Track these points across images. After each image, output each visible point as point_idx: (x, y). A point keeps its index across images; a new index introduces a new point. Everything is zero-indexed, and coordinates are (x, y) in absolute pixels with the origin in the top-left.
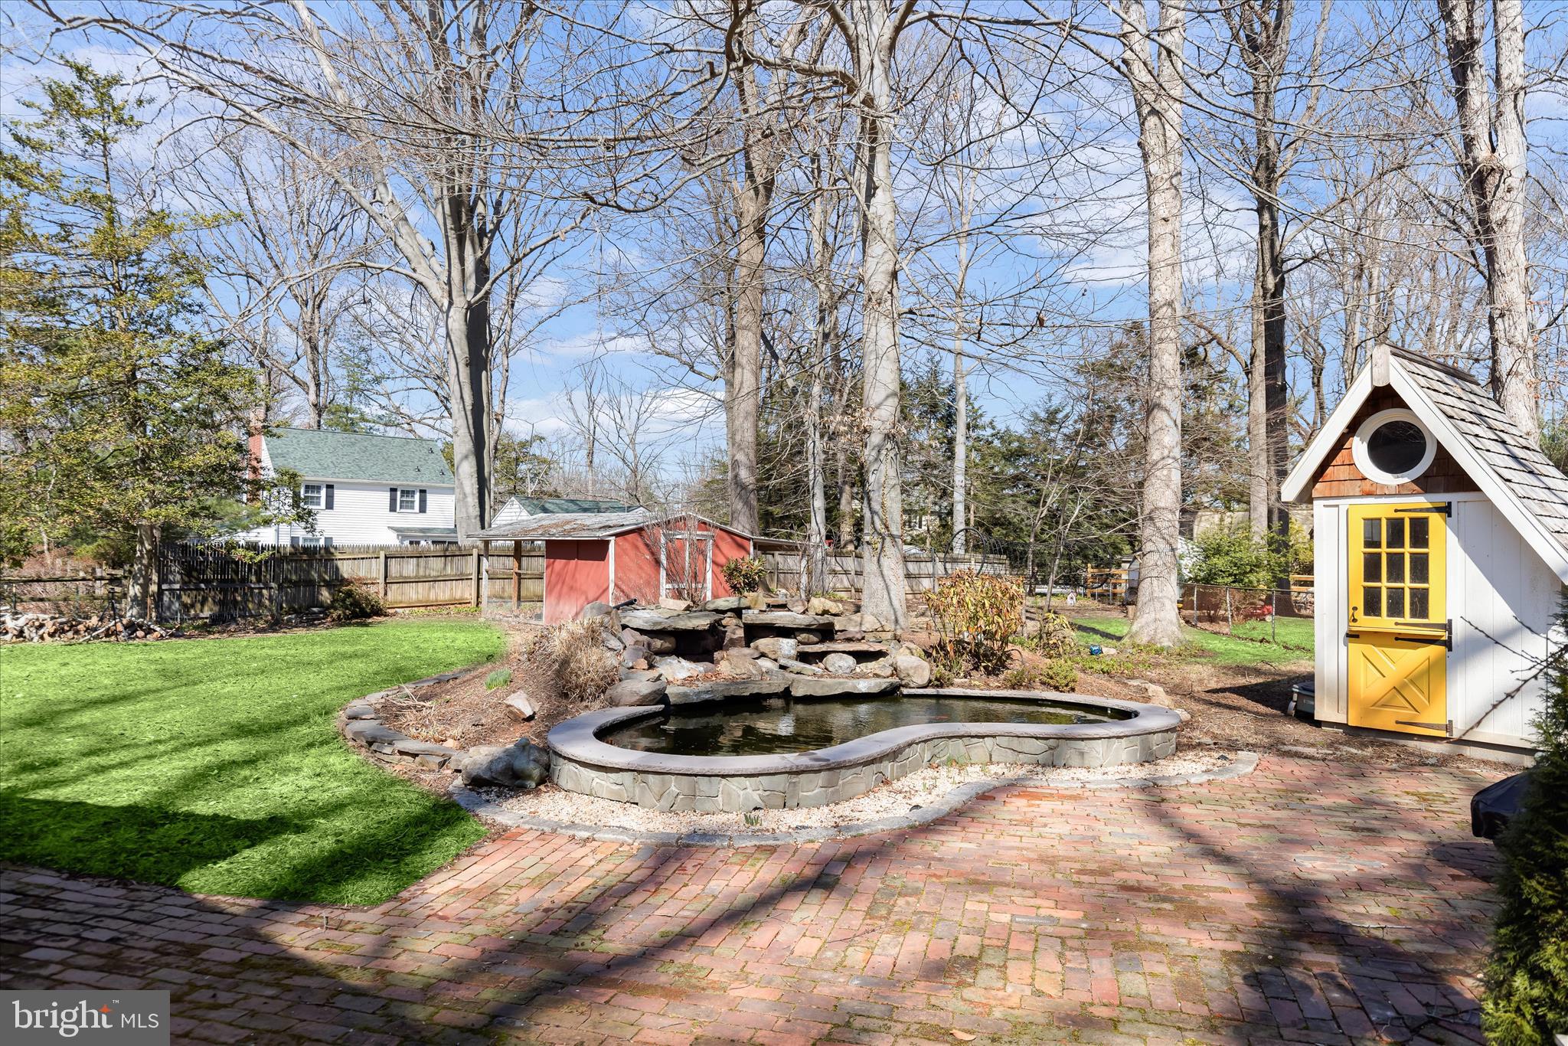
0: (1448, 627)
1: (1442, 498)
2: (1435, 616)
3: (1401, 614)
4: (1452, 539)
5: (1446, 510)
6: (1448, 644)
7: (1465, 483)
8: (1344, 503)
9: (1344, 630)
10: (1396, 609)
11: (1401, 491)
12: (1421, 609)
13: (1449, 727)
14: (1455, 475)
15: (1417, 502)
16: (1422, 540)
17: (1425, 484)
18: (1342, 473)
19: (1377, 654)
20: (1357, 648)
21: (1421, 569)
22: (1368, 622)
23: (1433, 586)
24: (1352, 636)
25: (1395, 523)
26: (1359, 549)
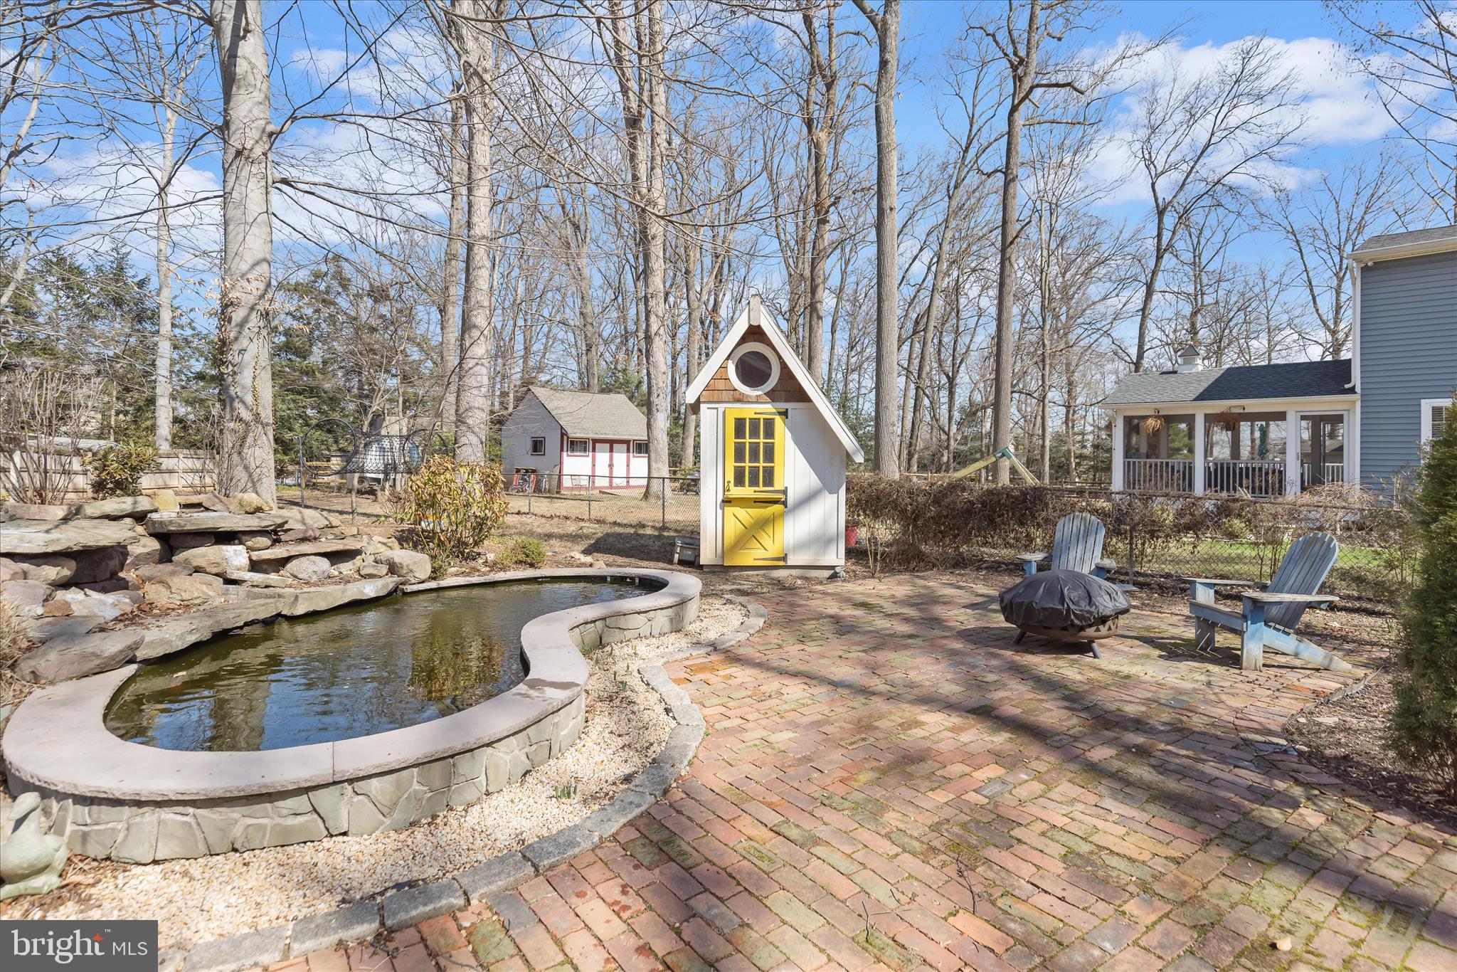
0: (785, 492)
1: (783, 406)
2: (778, 485)
3: (757, 484)
4: (788, 435)
5: (784, 414)
6: (785, 503)
7: (800, 395)
8: (721, 407)
9: (720, 498)
10: (754, 482)
11: (758, 400)
12: (769, 480)
13: (784, 558)
14: (790, 391)
15: (768, 408)
16: (770, 433)
17: (773, 396)
18: (721, 385)
19: (741, 512)
20: (729, 510)
21: (770, 453)
22: (736, 492)
23: (777, 465)
24: (727, 502)
25: (755, 423)
26: (731, 440)
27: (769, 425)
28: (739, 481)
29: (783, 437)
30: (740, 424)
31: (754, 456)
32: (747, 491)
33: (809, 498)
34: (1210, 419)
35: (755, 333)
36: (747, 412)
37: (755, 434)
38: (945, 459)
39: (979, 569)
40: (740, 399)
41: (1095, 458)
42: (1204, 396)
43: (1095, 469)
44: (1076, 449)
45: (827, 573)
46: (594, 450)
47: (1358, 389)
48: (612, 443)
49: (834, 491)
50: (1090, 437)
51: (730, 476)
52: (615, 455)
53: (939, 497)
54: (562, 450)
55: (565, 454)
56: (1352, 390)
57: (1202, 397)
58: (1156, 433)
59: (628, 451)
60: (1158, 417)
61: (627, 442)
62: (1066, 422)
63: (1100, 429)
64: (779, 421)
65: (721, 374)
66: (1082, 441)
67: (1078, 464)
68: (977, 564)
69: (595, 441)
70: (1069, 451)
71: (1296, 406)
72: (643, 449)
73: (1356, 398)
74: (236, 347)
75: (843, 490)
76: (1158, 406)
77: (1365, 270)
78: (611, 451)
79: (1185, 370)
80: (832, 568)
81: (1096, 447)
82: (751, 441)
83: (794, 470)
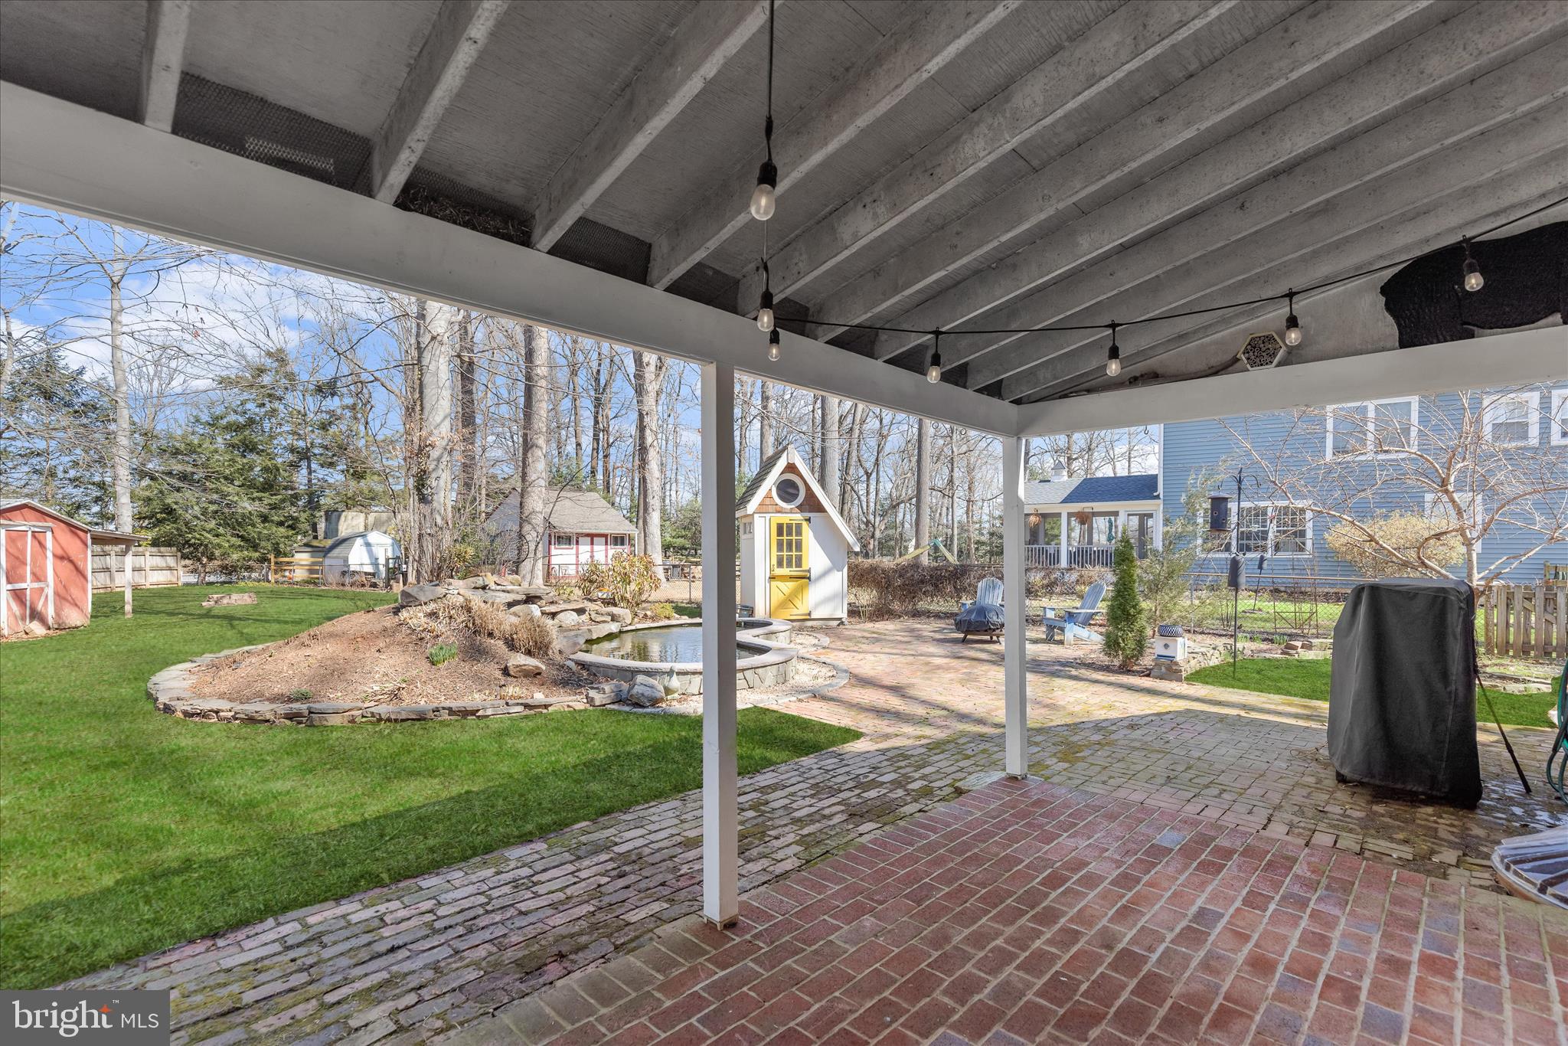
0: (809, 571)
1: (808, 515)
2: (805, 567)
3: (791, 566)
4: (811, 534)
5: (809, 520)
6: (809, 578)
7: (819, 508)
8: (768, 516)
9: (768, 575)
10: (789, 565)
11: (791, 511)
12: (799, 564)
13: (809, 614)
14: (812, 505)
15: (798, 517)
16: (799, 533)
17: (801, 508)
18: (768, 501)
19: (781, 584)
20: (774, 583)
21: (799, 547)
22: (778, 571)
23: (804, 553)
24: (772, 578)
25: (789, 526)
26: (775, 538)
27: (799, 527)
28: (780, 564)
29: (808, 536)
30: (780, 527)
31: (790, 549)
32: (785, 571)
33: (824, 574)
34: (1070, 515)
35: (791, 468)
36: (784, 519)
37: (789, 534)
38: (871, 547)
39: (928, 617)
40: (780, 511)
41: (991, 544)
42: (1068, 500)
43: (992, 553)
44: (975, 536)
45: (835, 623)
46: (577, 543)
47: (1161, 496)
48: (592, 536)
49: (840, 570)
50: (987, 525)
51: (774, 561)
52: (596, 547)
54: (550, 543)
55: (553, 547)
56: (1158, 497)
57: (1065, 501)
58: (1037, 526)
59: (606, 544)
60: (1037, 515)
61: (605, 536)
62: (967, 513)
63: (994, 518)
64: (805, 524)
65: (768, 496)
66: (980, 530)
67: (977, 549)
68: (927, 614)
69: (579, 535)
70: (970, 539)
71: (1123, 507)
72: (619, 541)
73: (1160, 502)
74: (434, 475)
75: (845, 570)
76: (1036, 507)
78: (592, 543)
79: (1055, 479)
80: (840, 619)
81: (992, 534)
82: (787, 539)
83: (815, 557)
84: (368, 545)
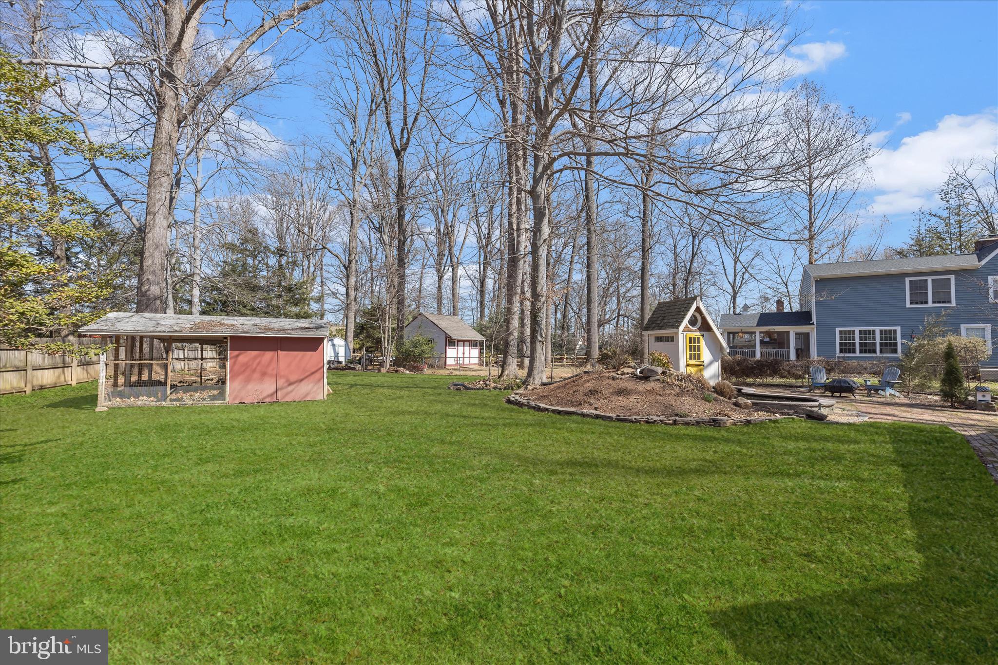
0: (703, 362)
1: (703, 332)
2: (701, 360)
5: (703, 335)
6: (704, 366)
7: (709, 329)
8: (686, 334)
9: (685, 363)
10: (695, 359)
11: (695, 331)
12: (699, 359)
14: (706, 327)
15: (698, 334)
16: (699, 342)
17: (700, 329)
20: (688, 368)
21: (699, 350)
22: (691, 362)
23: (701, 352)
24: (688, 365)
25: (695, 338)
26: (688, 344)
27: (699, 339)
28: (691, 359)
29: (703, 343)
30: (690, 338)
31: (695, 350)
32: (693, 362)
33: (711, 363)
35: (698, 309)
36: (692, 335)
37: (695, 342)
40: (691, 331)
46: (458, 345)
47: (815, 324)
48: (464, 341)
49: (717, 361)
51: (688, 358)
53: (739, 363)
54: (446, 345)
55: (448, 348)
56: (813, 324)
57: (758, 325)
61: (469, 341)
64: (701, 338)
65: (687, 324)
69: (459, 341)
71: (792, 329)
73: (815, 326)
75: (720, 362)
76: (742, 328)
77: (816, 281)
82: (694, 347)
83: (706, 355)
84: (334, 345)
